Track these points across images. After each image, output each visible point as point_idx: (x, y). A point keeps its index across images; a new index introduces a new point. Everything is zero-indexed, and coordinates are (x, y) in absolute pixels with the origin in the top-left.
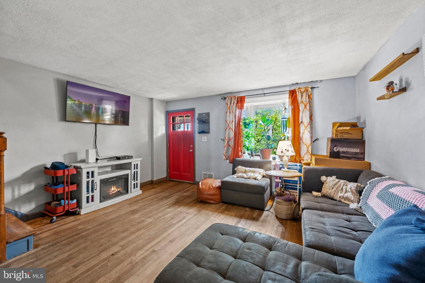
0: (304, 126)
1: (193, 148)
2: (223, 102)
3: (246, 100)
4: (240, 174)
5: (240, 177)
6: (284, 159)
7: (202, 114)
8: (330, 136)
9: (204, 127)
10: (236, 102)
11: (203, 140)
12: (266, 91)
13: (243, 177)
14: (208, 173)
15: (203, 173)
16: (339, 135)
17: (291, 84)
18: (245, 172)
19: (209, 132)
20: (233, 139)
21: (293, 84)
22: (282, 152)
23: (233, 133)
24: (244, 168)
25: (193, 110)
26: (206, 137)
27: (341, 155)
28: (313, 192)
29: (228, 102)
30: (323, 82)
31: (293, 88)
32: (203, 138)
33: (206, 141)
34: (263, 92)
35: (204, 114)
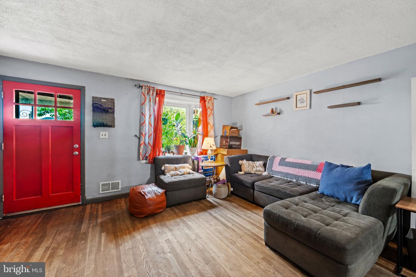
0: (210, 126)
1: (81, 150)
2: (137, 91)
3: (166, 95)
4: (172, 172)
5: (175, 175)
6: (208, 152)
7: (101, 98)
8: (221, 134)
9: (104, 118)
10: (155, 94)
11: (101, 137)
12: (183, 92)
13: (177, 175)
14: (110, 182)
15: (101, 184)
16: (231, 134)
17: (201, 91)
18: (176, 169)
19: (114, 125)
20: (152, 135)
21: (202, 92)
22: (211, 147)
23: (152, 129)
24: (173, 166)
25: (80, 90)
26: (107, 133)
27: (233, 146)
28: (239, 172)
29: (145, 92)
30: (219, 96)
31: (203, 95)
32: (101, 133)
33: (107, 138)
34: (181, 91)
35: (104, 99)
